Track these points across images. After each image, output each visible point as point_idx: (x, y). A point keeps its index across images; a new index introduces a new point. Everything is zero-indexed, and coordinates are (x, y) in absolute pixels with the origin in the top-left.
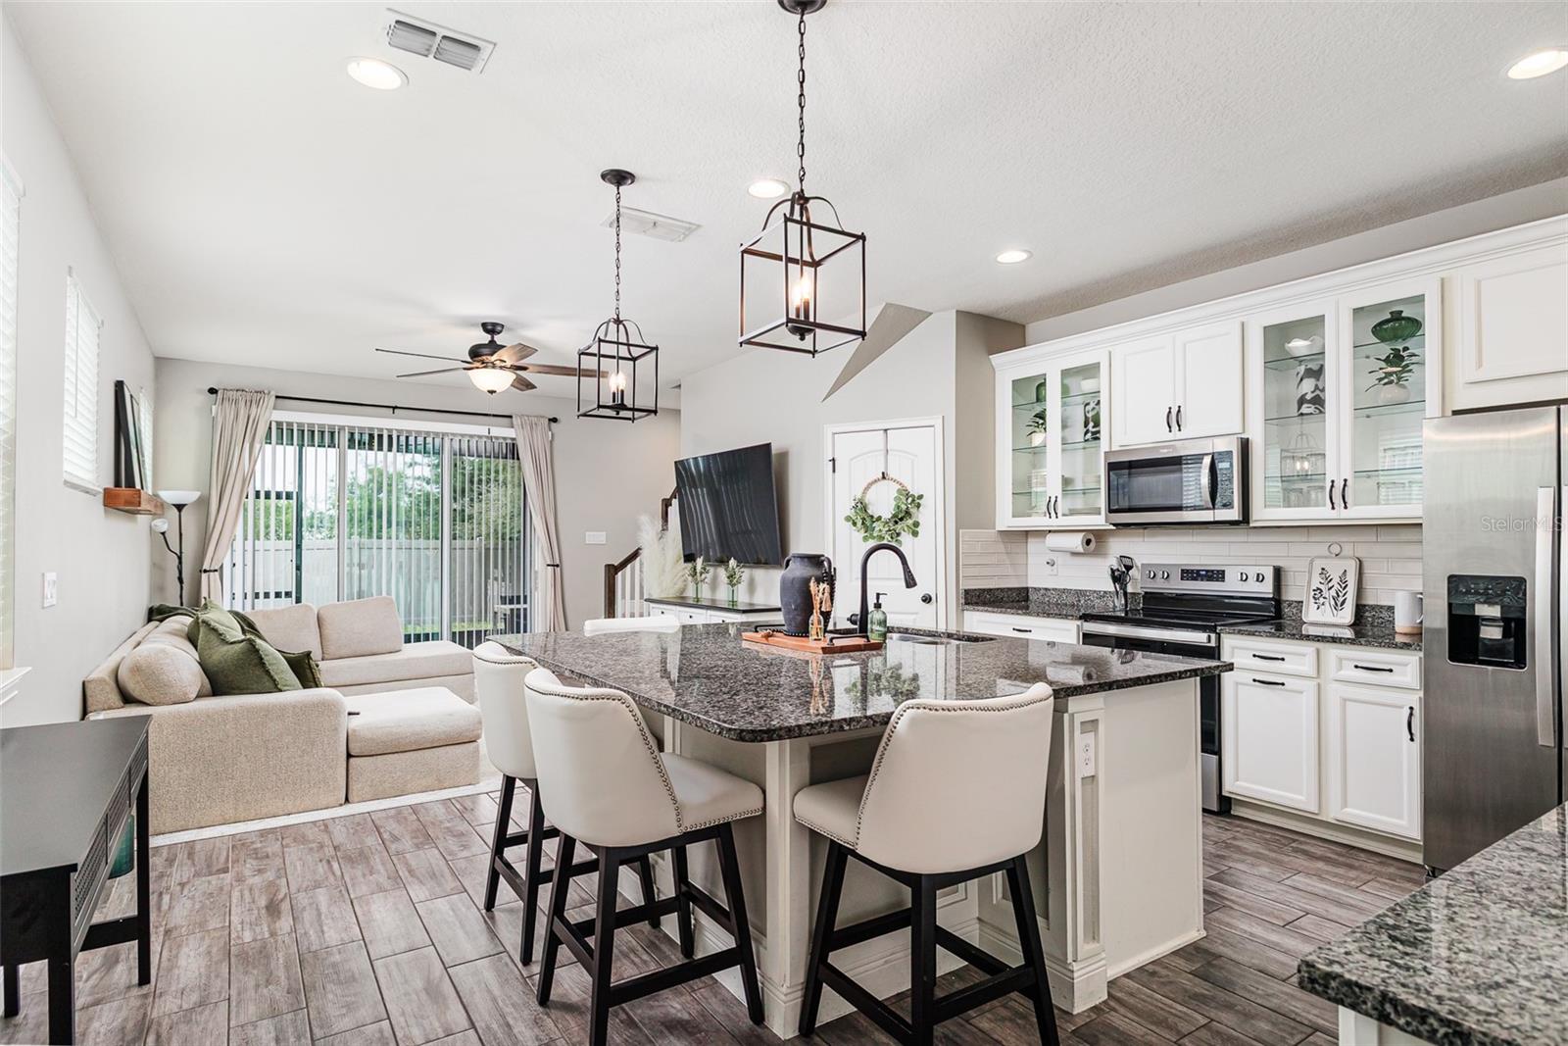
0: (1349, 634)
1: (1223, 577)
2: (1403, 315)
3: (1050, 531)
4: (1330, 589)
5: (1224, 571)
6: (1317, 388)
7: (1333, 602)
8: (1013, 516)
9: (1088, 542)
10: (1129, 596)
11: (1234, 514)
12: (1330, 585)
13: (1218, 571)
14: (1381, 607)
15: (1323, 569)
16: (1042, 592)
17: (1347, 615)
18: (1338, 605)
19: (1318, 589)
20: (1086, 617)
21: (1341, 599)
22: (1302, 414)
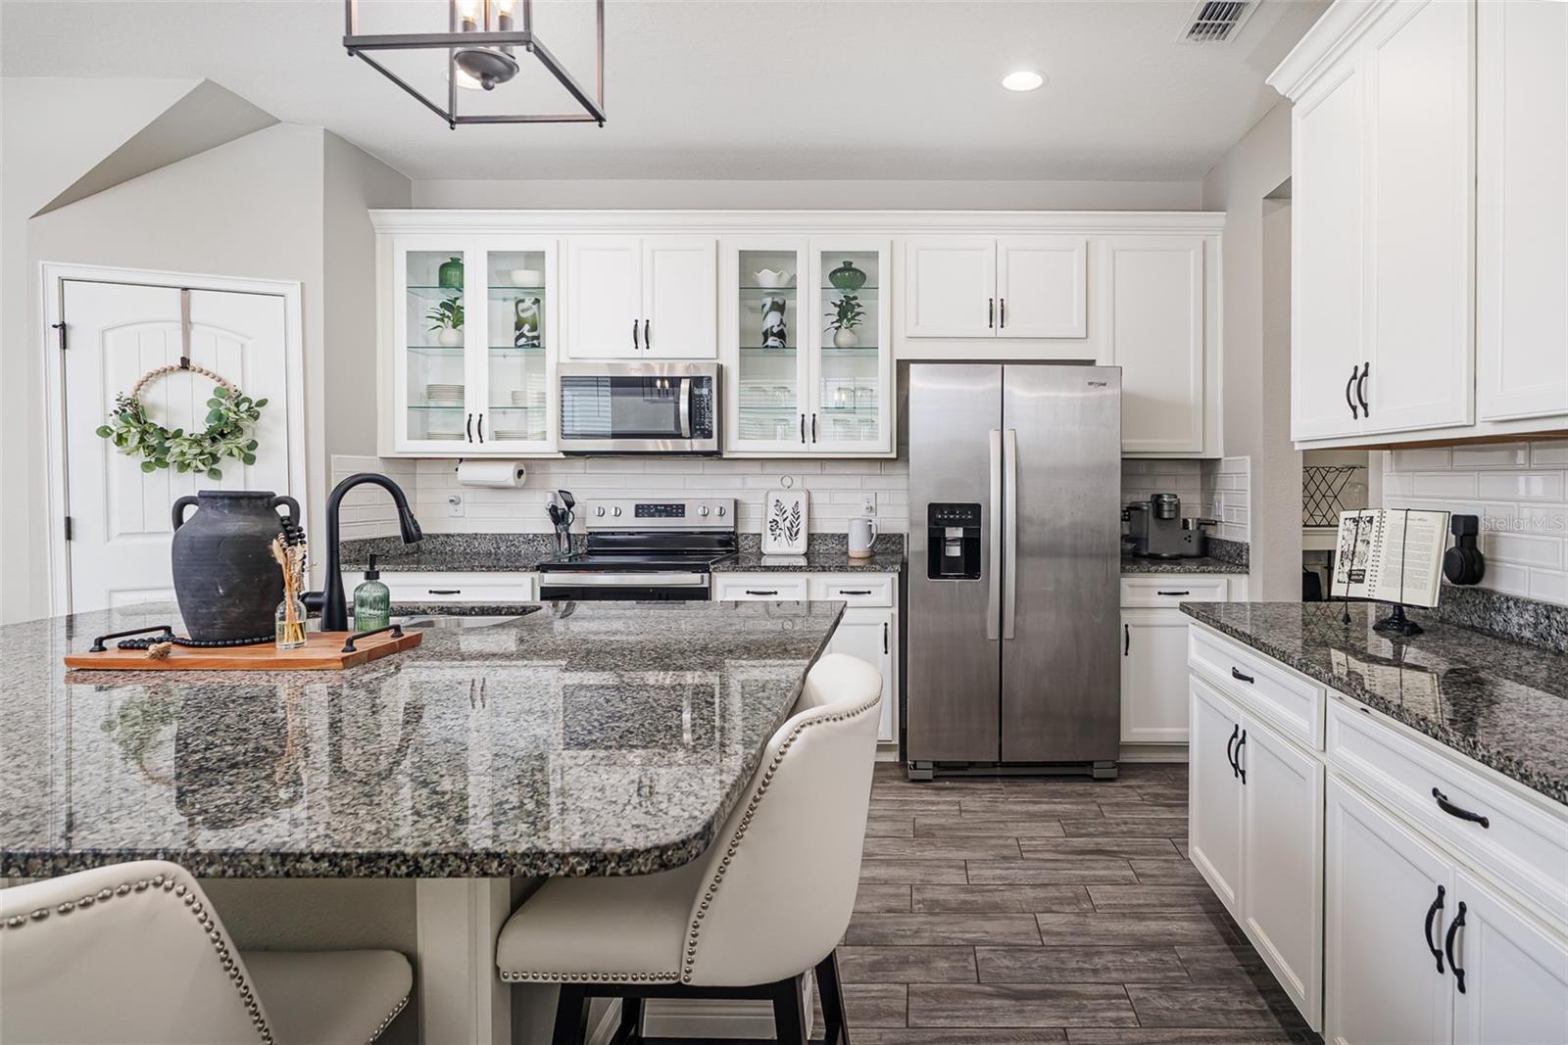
0: (803, 562)
1: (683, 513)
2: (853, 266)
3: (461, 460)
4: (784, 520)
5: (683, 506)
6: (781, 322)
7: (788, 533)
8: (409, 439)
9: (520, 473)
10: (572, 537)
11: (711, 445)
12: (785, 516)
13: (677, 505)
14: (826, 535)
15: (778, 501)
16: (441, 539)
17: (800, 545)
18: (793, 535)
19: (774, 520)
20: (544, 568)
21: (795, 530)
22: (767, 347)
